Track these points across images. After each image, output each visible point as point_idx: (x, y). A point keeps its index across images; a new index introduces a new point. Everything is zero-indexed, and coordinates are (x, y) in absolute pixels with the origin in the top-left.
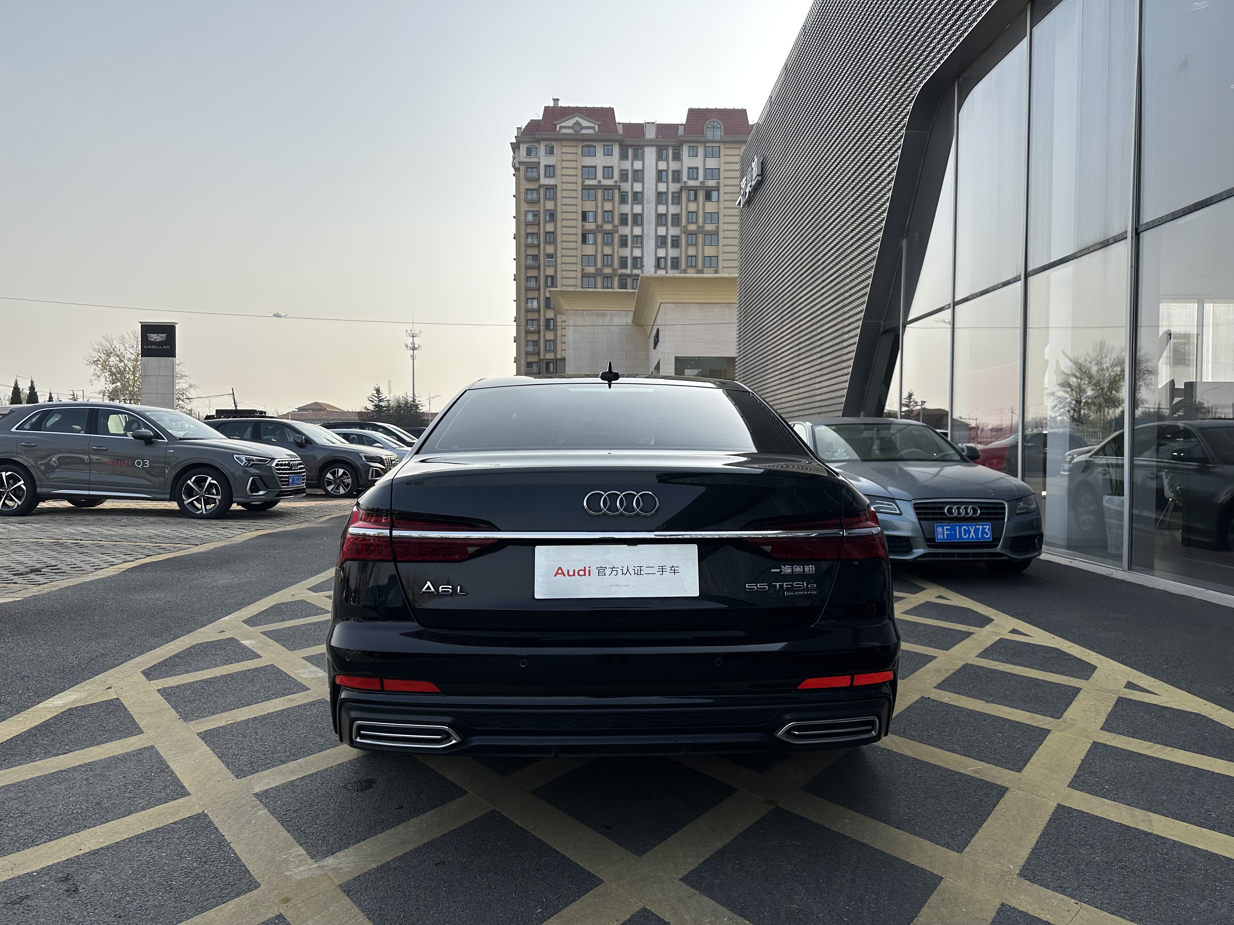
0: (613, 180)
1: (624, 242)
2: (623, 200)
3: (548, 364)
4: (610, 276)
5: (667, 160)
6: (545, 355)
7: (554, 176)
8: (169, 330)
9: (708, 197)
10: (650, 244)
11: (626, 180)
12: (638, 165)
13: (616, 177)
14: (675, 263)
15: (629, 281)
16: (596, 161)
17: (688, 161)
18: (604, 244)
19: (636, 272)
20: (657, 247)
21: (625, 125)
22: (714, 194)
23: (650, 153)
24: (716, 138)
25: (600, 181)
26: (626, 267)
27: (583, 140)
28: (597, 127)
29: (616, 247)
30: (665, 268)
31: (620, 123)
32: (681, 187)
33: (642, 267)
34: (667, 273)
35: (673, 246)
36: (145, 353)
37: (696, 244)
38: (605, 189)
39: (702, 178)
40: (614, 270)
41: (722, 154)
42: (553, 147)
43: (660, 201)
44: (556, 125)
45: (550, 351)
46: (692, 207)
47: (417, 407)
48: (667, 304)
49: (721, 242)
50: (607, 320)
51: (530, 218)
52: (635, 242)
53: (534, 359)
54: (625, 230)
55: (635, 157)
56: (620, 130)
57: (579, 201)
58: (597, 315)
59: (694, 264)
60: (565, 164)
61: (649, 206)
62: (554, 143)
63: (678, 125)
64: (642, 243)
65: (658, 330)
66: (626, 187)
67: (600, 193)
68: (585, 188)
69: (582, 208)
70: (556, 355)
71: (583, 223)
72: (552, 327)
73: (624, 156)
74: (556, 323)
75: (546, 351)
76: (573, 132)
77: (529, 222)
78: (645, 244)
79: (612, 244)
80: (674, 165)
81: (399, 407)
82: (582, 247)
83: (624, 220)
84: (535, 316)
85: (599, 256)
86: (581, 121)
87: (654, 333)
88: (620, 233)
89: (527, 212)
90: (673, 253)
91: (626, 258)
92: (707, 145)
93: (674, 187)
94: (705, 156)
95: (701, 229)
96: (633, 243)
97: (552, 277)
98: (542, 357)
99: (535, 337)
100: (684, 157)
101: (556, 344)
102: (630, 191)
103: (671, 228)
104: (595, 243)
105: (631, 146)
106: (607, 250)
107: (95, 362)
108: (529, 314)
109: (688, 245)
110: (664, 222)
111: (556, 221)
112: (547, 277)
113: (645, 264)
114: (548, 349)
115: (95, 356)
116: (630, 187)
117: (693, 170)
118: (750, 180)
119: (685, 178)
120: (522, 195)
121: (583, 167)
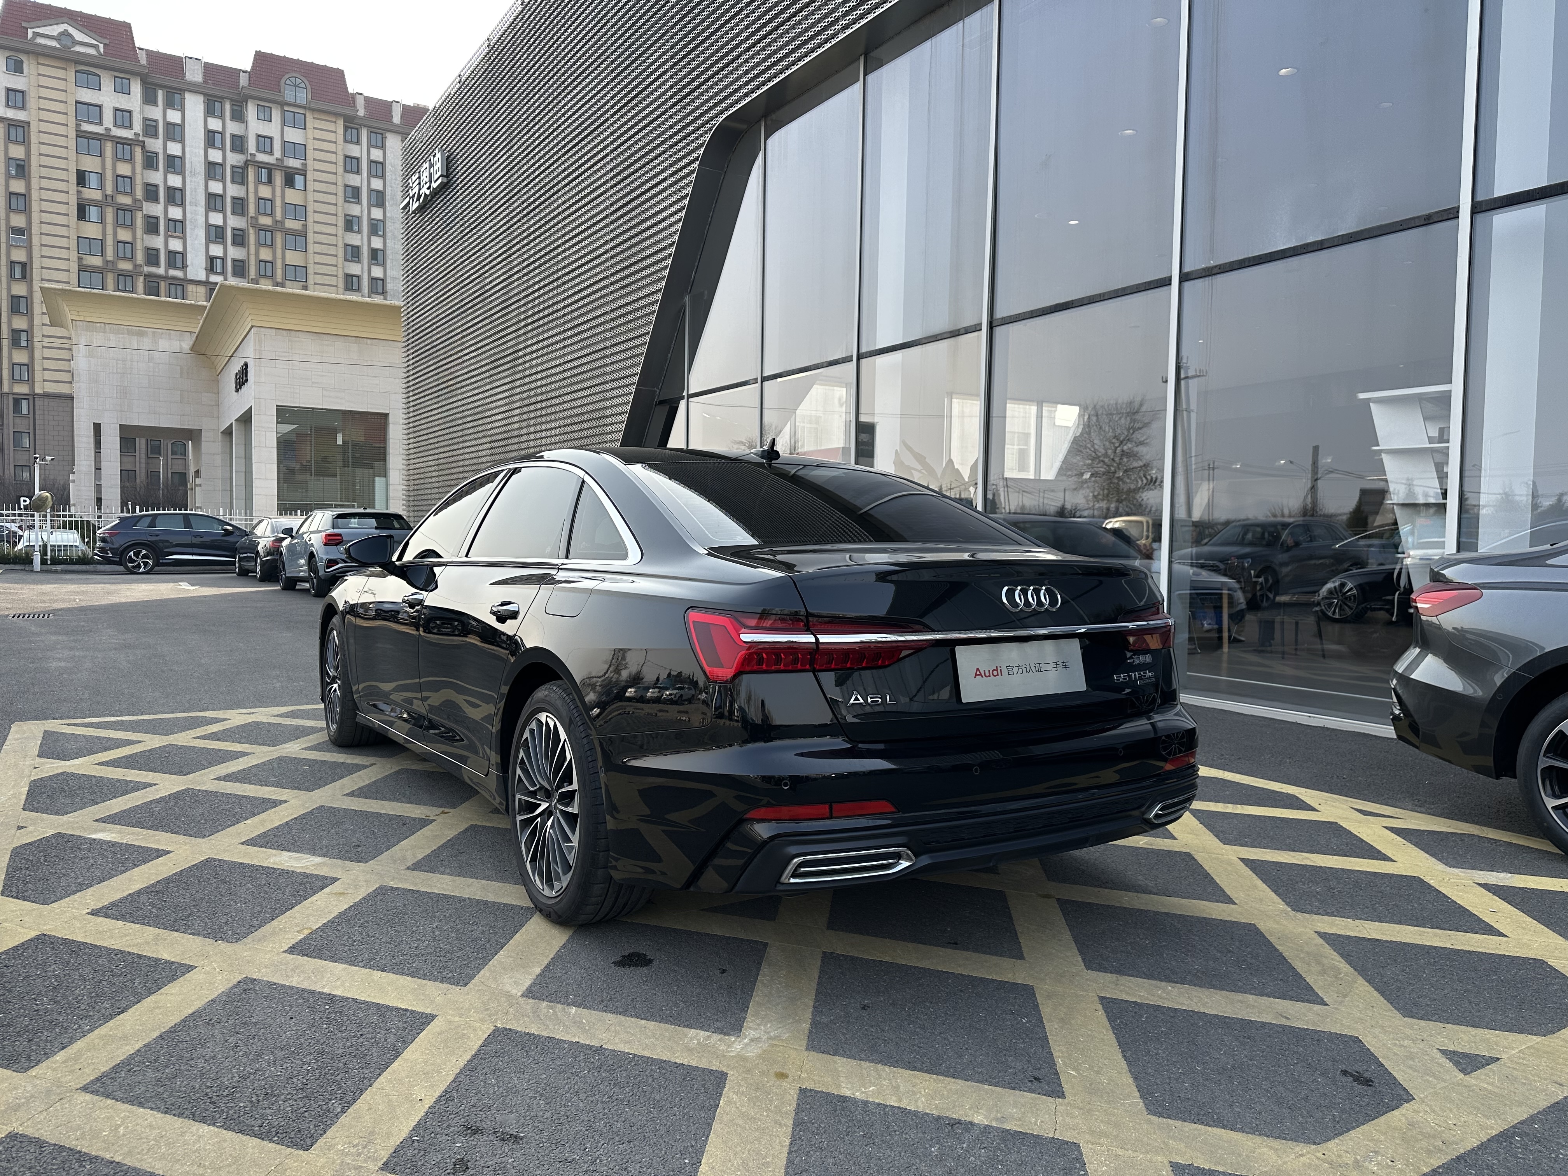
0: (133, 132)
1: (152, 226)
2: (150, 162)
3: (17, 402)
4: (129, 274)
5: (222, 117)
6: (11, 387)
7: (23, 108)
9: (289, 182)
10: (197, 236)
11: (155, 136)
12: (174, 116)
13: (138, 127)
14: (240, 268)
15: (163, 285)
16: (101, 98)
17: (255, 126)
18: (117, 224)
19: (173, 273)
20: (209, 241)
21: (149, 53)
22: (299, 180)
23: (194, 105)
24: (299, 102)
25: (108, 130)
26: (157, 264)
27: (77, 62)
28: (101, 46)
29: (139, 232)
30: (223, 273)
31: (142, 49)
32: (247, 161)
33: (184, 267)
34: (226, 279)
35: (234, 243)
37: (272, 246)
38: (117, 143)
39: (280, 153)
40: (136, 266)
41: (309, 125)
42: (22, 62)
43: (212, 176)
44: (27, 29)
45: (21, 381)
46: (265, 192)
48: (263, 329)
49: (311, 248)
50: (147, 343)
52: (171, 228)
54: (156, 209)
55: (170, 104)
56: (143, 61)
57: (72, 155)
58: (130, 333)
59: (269, 273)
60: (44, 93)
61: (193, 179)
62: (24, 57)
63: (240, 70)
64: (183, 231)
65: (245, 365)
66: (155, 145)
67: (109, 147)
68: (80, 134)
69: (77, 165)
70: (32, 387)
71: (80, 188)
72: (24, 343)
73: (149, 99)
74: (33, 337)
76: (58, 46)
78: (188, 234)
79: (131, 226)
80: (233, 128)
82: (77, 224)
83: (151, 193)
85: (110, 241)
86: (71, 30)
87: (237, 368)
88: (145, 212)
90: (234, 253)
91: (158, 250)
92: (286, 108)
93: (234, 159)
94: (284, 124)
95: (279, 225)
96: (167, 229)
97: (23, 265)
100: (249, 118)
101: (33, 370)
102: (161, 152)
103: (231, 216)
104: (102, 221)
105: (162, 87)
106: (124, 235)
109: (259, 244)
110: (219, 207)
111: (30, 177)
112: (13, 263)
113: (189, 263)
114: (17, 377)
116: (161, 147)
117: (264, 142)
118: (427, 179)
119: (252, 148)
121: (77, 102)
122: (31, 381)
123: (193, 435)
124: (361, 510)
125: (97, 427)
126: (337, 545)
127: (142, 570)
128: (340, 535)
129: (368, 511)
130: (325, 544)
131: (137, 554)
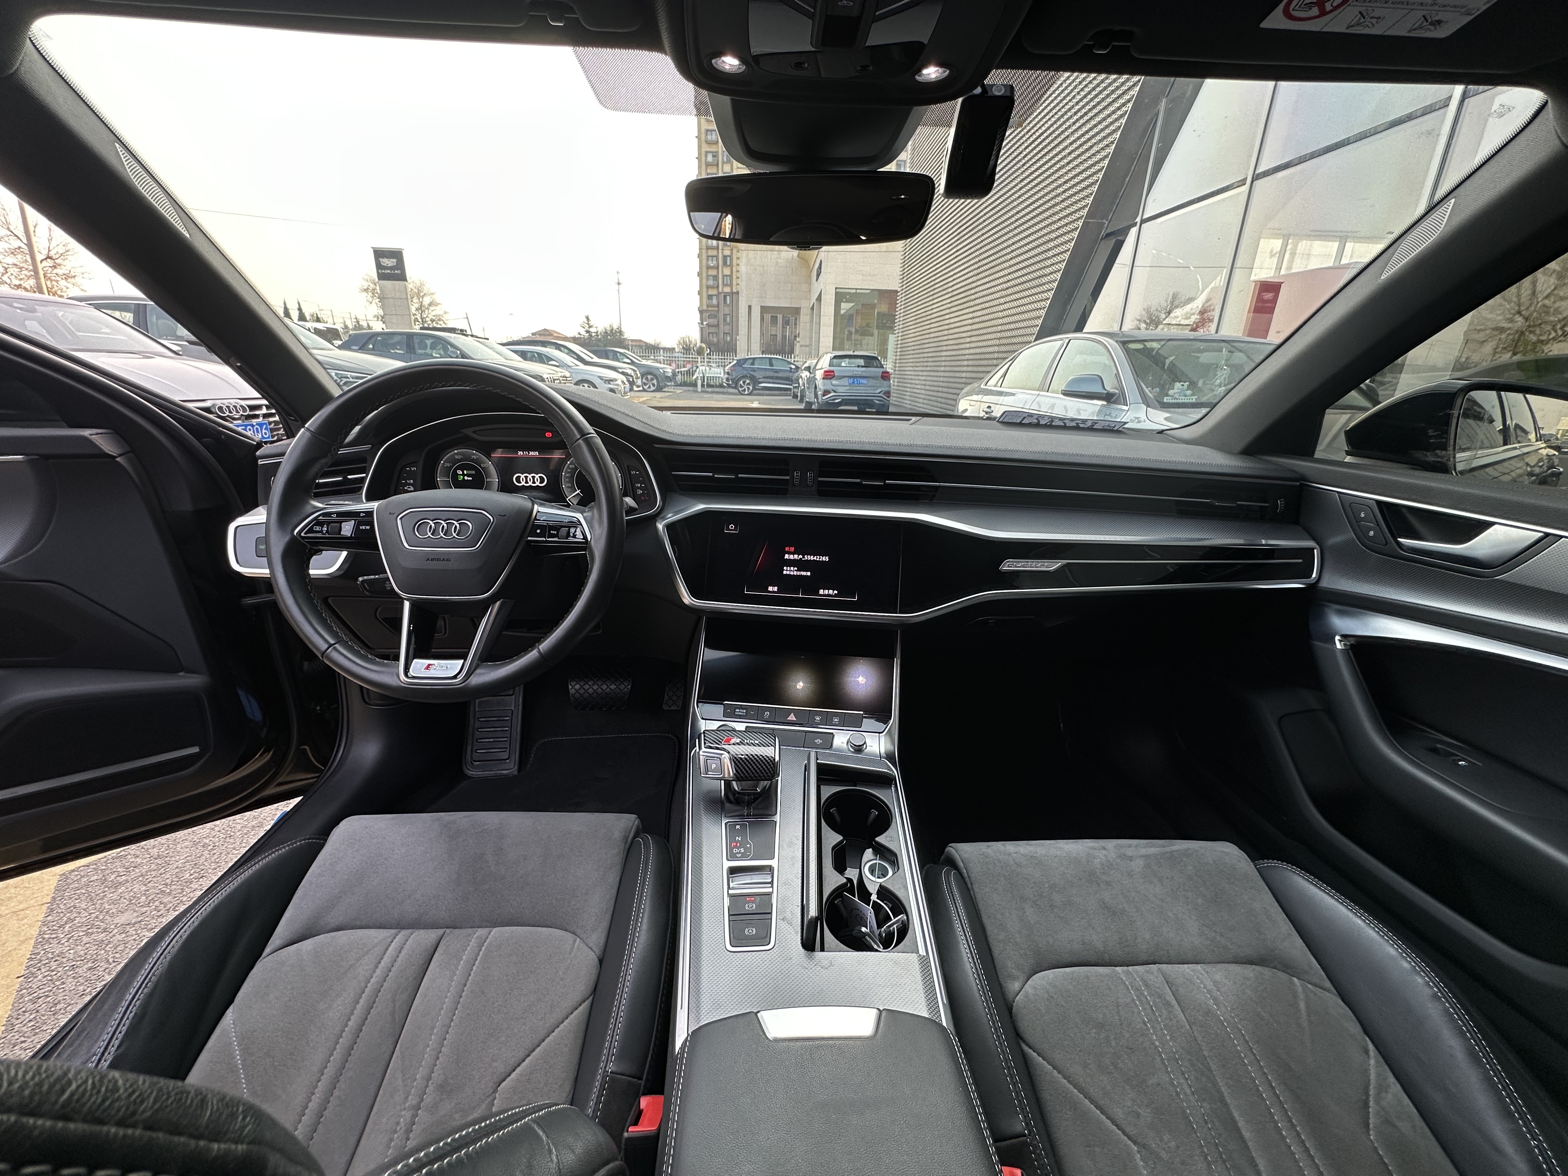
3: (725, 297)
6: (722, 289)
8: (397, 255)
36: (381, 277)
45: (727, 285)
47: (621, 332)
51: (710, 158)
53: (714, 292)
65: (821, 262)
70: (732, 289)
72: (728, 263)
74: (732, 259)
75: (724, 285)
77: (709, 162)
81: (606, 332)
84: (714, 253)
87: (817, 265)
89: (707, 152)
98: (720, 290)
99: (714, 272)
101: (732, 278)
107: (366, 290)
108: (709, 251)
114: (725, 283)
115: (365, 285)
120: (703, 136)
122: (731, 285)
123: (797, 311)
124: (851, 353)
125: (750, 307)
126: (830, 379)
127: (746, 393)
128: (833, 372)
129: (856, 353)
130: (823, 379)
131: (744, 382)
